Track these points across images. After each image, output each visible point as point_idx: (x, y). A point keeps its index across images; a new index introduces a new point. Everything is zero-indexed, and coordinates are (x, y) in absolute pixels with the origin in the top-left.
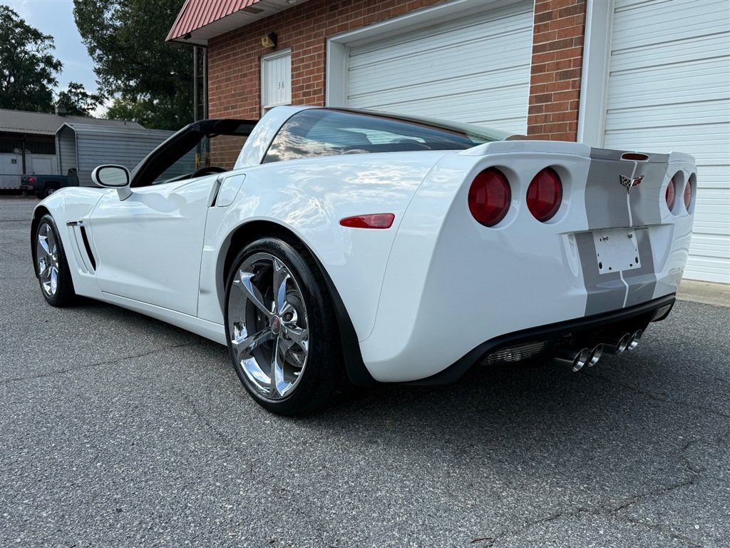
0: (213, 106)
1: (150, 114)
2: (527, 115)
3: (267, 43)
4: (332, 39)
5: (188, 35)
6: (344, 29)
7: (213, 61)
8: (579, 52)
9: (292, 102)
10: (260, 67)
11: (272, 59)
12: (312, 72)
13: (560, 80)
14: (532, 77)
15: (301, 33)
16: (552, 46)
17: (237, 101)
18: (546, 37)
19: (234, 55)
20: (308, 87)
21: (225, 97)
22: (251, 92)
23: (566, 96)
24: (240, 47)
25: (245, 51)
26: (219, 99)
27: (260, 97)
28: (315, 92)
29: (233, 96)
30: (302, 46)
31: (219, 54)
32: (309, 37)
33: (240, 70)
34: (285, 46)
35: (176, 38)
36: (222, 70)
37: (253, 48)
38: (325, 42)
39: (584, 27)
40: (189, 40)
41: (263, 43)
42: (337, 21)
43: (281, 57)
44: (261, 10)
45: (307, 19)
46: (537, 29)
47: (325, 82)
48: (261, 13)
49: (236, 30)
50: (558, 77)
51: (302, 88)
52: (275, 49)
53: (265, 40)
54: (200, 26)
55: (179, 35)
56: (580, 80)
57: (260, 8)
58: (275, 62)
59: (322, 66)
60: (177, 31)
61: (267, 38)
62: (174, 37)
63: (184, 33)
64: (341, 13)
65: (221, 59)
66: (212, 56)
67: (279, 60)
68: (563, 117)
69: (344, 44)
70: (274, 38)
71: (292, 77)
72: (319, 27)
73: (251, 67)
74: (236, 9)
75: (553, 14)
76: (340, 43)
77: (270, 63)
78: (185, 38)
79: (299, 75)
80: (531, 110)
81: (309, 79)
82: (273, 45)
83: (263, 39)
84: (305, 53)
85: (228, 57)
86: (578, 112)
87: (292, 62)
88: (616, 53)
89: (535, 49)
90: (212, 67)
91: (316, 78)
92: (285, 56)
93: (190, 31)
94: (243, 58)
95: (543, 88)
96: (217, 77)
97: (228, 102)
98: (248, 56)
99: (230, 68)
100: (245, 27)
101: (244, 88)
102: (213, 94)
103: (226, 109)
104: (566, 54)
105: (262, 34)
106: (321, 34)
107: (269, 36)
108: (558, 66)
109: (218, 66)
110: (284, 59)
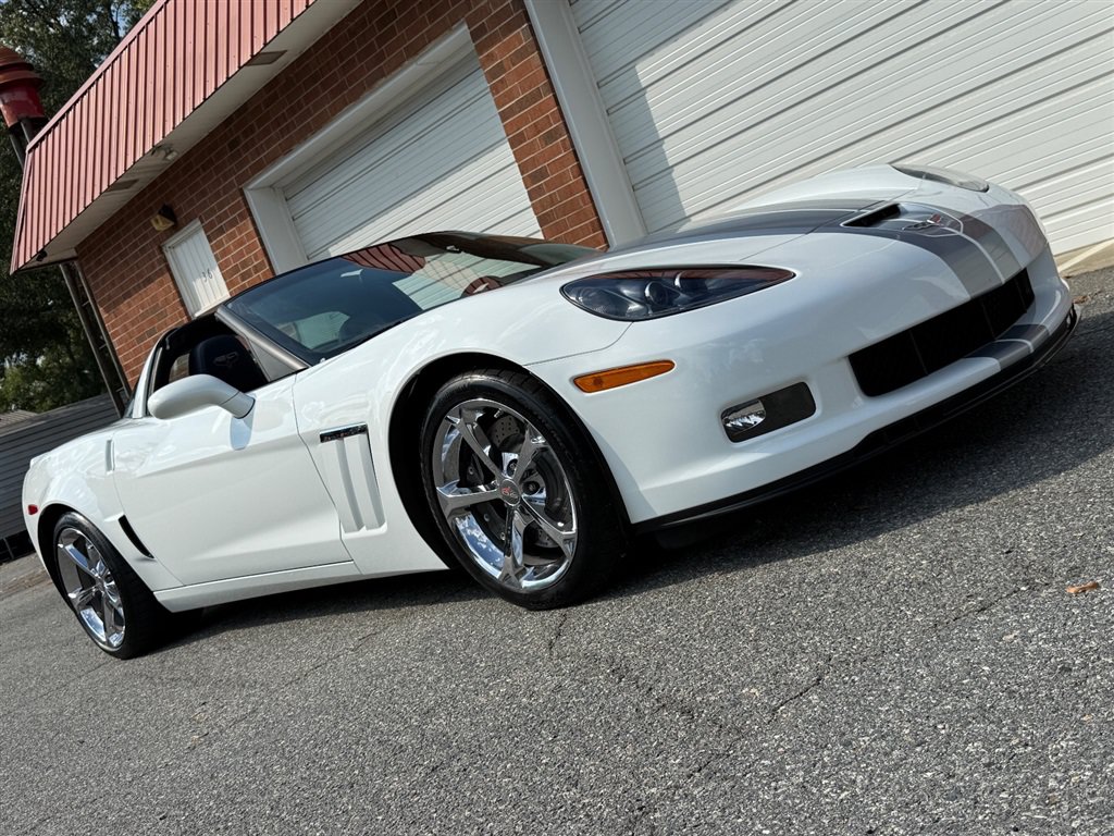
0: (120, 342)
1: (39, 385)
2: (530, 203)
3: (161, 223)
4: (251, 187)
5: (42, 254)
6: (259, 167)
7: (95, 276)
8: (553, 103)
9: (231, 294)
10: (165, 260)
11: (179, 244)
12: (241, 243)
13: (547, 144)
14: (514, 153)
15: (204, 193)
16: (521, 105)
17: (152, 322)
18: (509, 96)
19: (122, 256)
20: (244, 264)
21: (133, 323)
22: (167, 302)
23: (562, 163)
24: (125, 242)
25: (135, 246)
26: (125, 328)
27: (182, 303)
28: (257, 269)
29: (143, 316)
30: (213, 211)
31: (99, 263)
32: (218, 195)
33: (139, 276)
34: (189, 219)
35: (25, 264)
36: (113, 284)
37: (145, 238)
38: (242, 194)
39: (545, 69)
40: (45, 260)
41: (157, 228)
42: (246, 161)
43: (190, 236)
44: (135, 181)
45: (204, 170)
46: (494, 89)
47: (264, 250)
48: (136, 185)
49: (111, 220)
50: (543, 143)
51: (236, 269)
52: (176, 228)
53: (157, 221)
54: (54, 235)
55: (28, 259)
56: (570, 137)
57: (132, 178)
58: (184, 246)
59: (251, 229)
60: (23, 253)
61: (158, 217)
62: (21, 264)
63: (34, 253)
64: (246, 148)
65: (105, 269)
66: (90, 270)
67: (190, 242)
68: (570, 191)
69: (271, 186)
70: (168, 213)
71: (217, 260)
72: (225, 177)
73: (153, 267)
74: (97, 195)
75: (505, 64)
76: (264, 188)
77: (178, 250)
78: (38, 260)
79: (224, 253)
80: (532, 196)
81: (241, 254)
82: (171, 224)
83: (153, 221)
84: (220, 219)
85: (113, 263)
86: (584, 179)
87: (208, 237)
88: (603, 83)
89: (504, 117)
90: (97, 286)
91: (249, 250)
92: (196, 231)
93: (41, 247)
94: (136, 256)
95: (534, 162)
96: (110, 298)
97: (140, 329)
98: (143, 251)
99: (122, 277)
100: (121, 211)
101: (154, 299)
102: (113, 326)
103: (140, 339)
104: (540, 110)
105: (150, 212)
106: (231, 185)
107: (160, 213)
108: (537, 129)
109: (104, 281)
110: (196, 238)
